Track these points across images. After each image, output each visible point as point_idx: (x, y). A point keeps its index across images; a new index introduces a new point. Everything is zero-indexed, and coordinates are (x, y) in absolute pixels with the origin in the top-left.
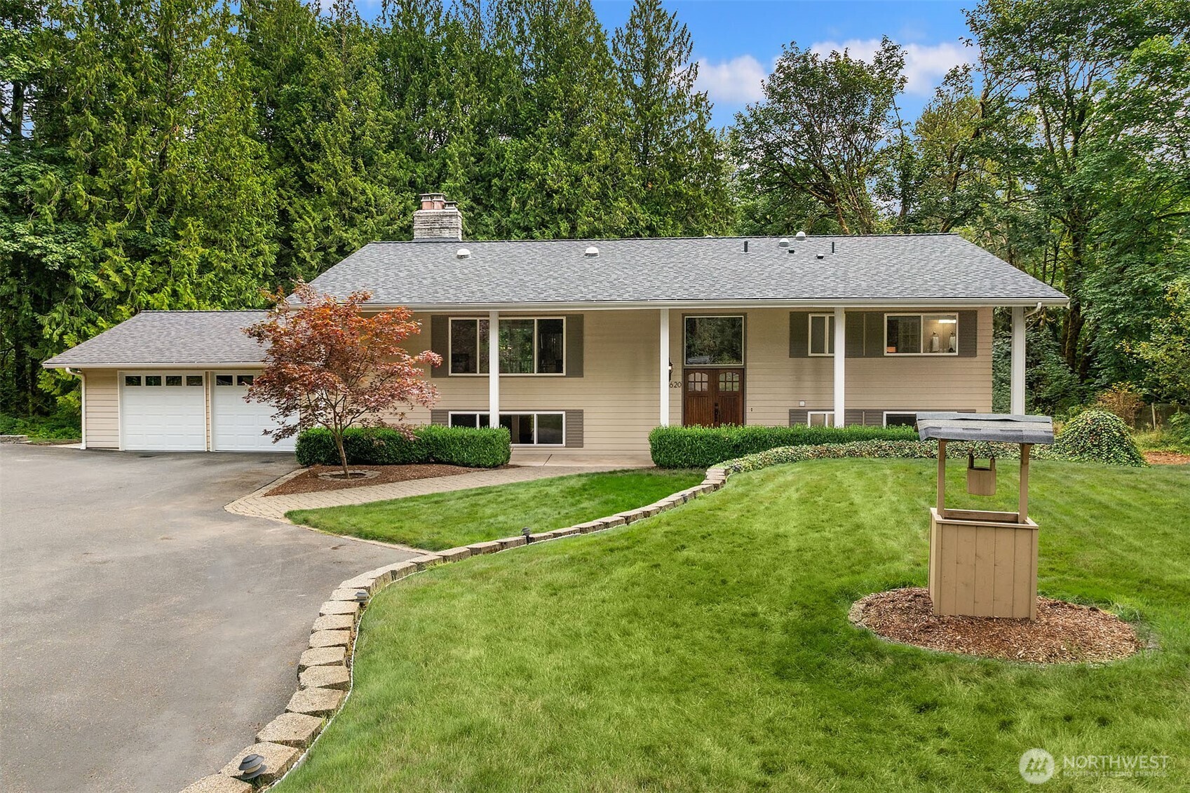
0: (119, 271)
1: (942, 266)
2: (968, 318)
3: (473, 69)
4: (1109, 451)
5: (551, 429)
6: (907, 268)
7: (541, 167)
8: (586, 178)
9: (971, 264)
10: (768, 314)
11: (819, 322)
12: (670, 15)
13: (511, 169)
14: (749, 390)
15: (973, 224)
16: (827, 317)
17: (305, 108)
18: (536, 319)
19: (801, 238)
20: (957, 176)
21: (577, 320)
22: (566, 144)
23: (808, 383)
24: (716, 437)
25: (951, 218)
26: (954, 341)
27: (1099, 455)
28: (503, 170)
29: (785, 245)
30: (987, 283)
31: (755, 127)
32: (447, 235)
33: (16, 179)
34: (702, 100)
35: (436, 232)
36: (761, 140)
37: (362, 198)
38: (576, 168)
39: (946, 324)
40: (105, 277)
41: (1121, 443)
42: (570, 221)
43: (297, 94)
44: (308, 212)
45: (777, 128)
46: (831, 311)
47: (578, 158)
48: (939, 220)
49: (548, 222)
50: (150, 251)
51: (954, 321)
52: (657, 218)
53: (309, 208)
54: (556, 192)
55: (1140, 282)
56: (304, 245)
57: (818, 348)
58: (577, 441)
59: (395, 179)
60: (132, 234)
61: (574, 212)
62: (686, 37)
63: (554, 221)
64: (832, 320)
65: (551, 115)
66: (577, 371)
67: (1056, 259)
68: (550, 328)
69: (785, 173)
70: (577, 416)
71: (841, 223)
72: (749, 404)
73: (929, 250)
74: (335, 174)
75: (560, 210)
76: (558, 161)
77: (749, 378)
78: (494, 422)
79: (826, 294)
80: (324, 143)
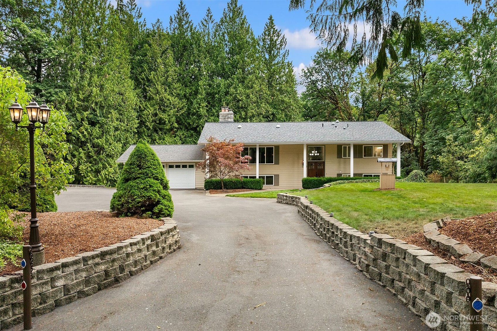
0: (86, 130)
1: (378, 131)
2: (385, 147)
3: (206, 51)
4: (419, 180)
5: (270, 180)
6: (369, 132)
7: (234, 90)
8: (251, 95)
9: (386, 131)
10: (331, 145)
11: (345, 148)
12: (278, 30)
13: (223, 91)
14: (326, 168)
15: (387, 113)
16: (347, 146)
17: (145, 66)
18: (266, 147)
19: (338, 122)
20: (382, 95)
21: (277, 147)
22: (243, 82)
23: (342, 166)
24: (320, 180)
25: (379, 111)
26: (382, 154)
27: (417, 181)
28: (219, 91)
29: (333, 124)
30: (390, 136)
31: (308, 74)
32: (230, 120)
33: (49, 95)
34: (290, 64)
35: (226, 119)
36: (310, 79)
37: (168, 102)
38: (247, 91)
39: (380, 148)
40: (83, 133)
41: (422, 178)
42: (245, 111)
43: (142, 60)
44: (148, 107)
45: (316, 75)
46: (349, 145)
47: (249, 88)
48: (375, 112)
49: (237, 112)
50: (96, 123)
51: (382, 148)
52: (275, 110)
53: (149, 106)
54: (241, 100)
55: (441, 135)
56: (147, 120)
57: (345, 155)
58: (277, 184)
59: (179, 94)
60: (91, 116)
61: (246, 108)
62: (285, 40)
63: (239, 111)
64: (349, 148)
65: (238, 71)
66: (277, 163)
67: (416, 126)
68: (270, 150)
69: (319, 92)
70: (277, 176)
71: (340, 112)
72: (326, 172)
73: (374, 126)
74: (158, 92)
75: (242, 108)
76: (241, 89)
77: (326, 164)
78: (257, 177)
79: (349, 140)
80: (154, 80)
